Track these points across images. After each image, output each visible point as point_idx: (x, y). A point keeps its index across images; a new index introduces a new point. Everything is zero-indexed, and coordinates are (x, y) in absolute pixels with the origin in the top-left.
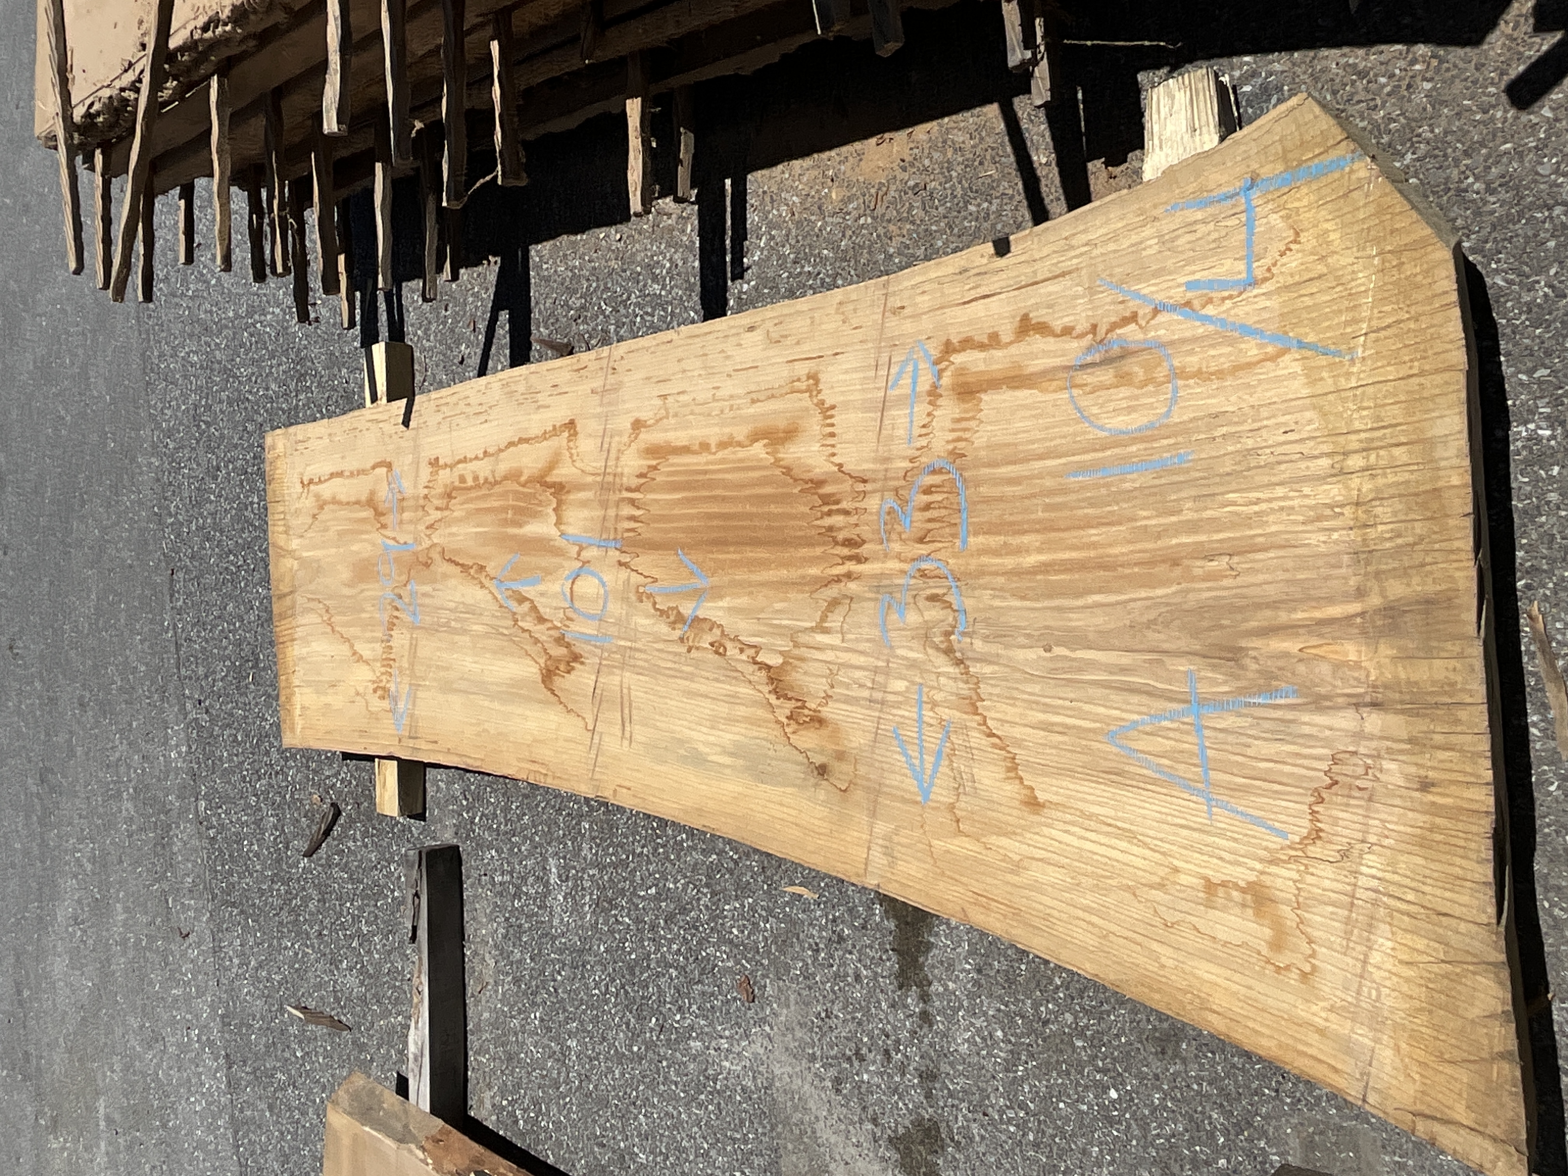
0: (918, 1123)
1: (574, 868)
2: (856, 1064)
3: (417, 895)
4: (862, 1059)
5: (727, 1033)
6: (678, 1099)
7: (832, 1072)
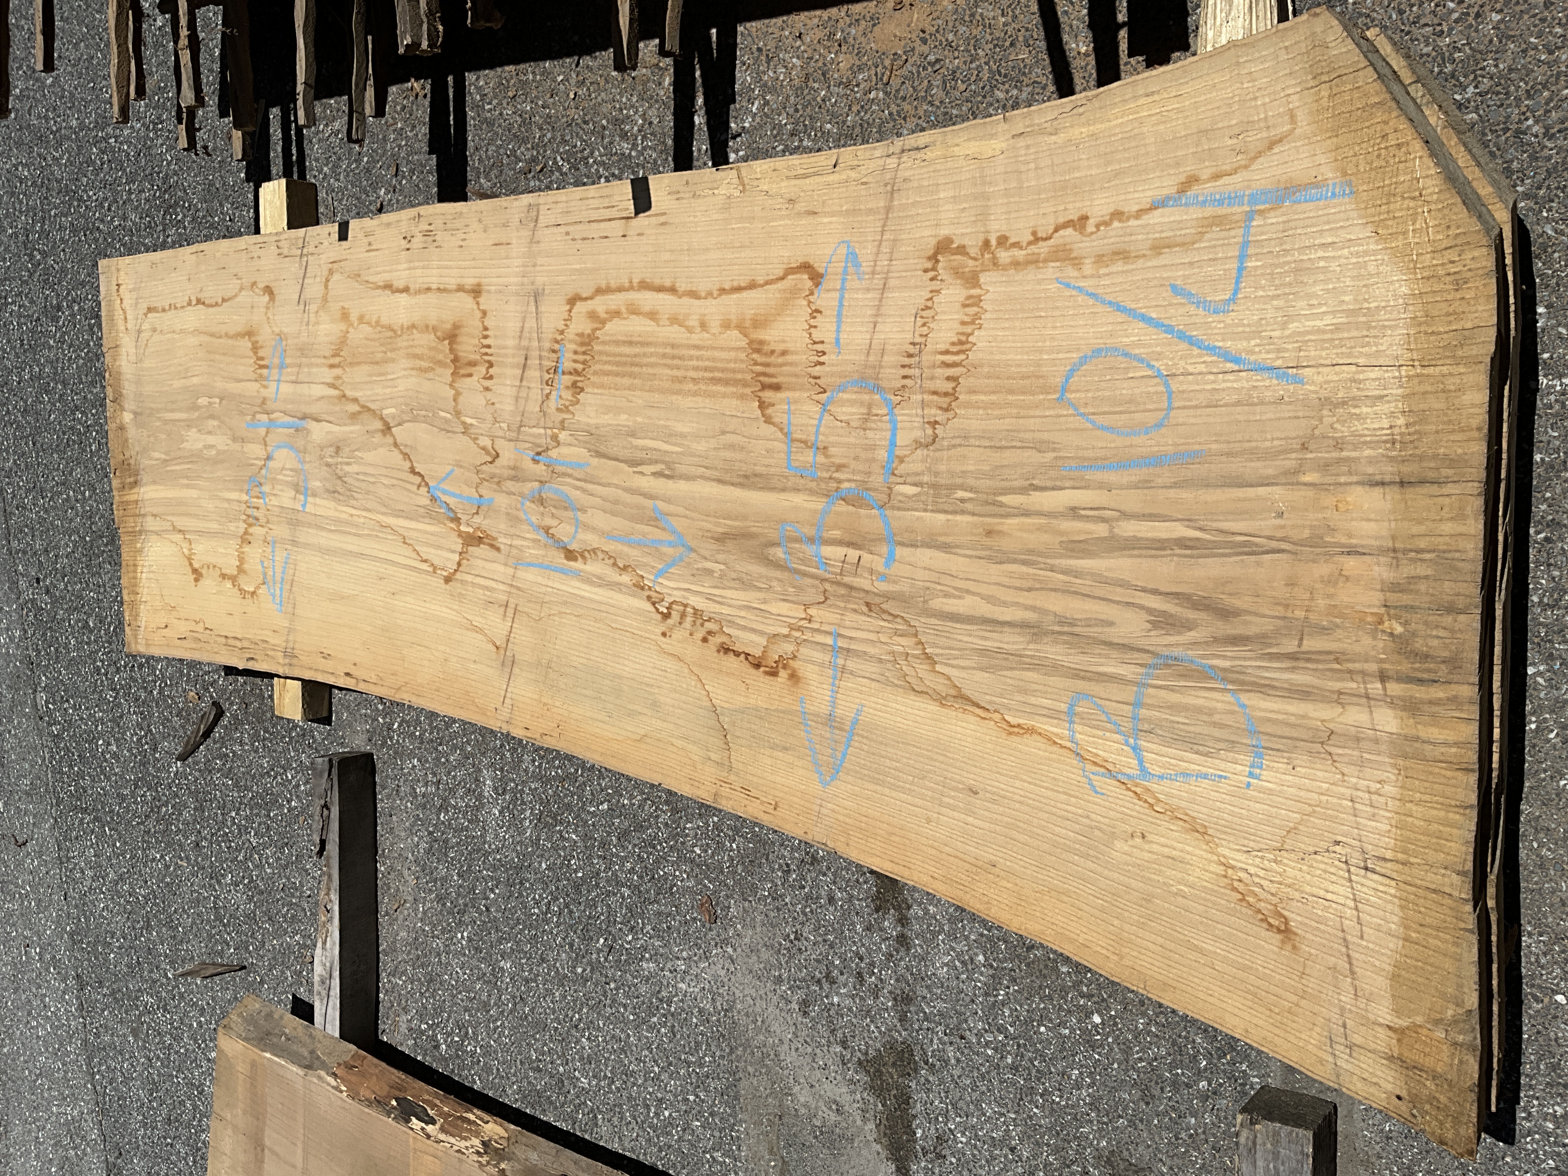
0: (891, 1046)
1: (513, 780)
2: (826, 986)
3: (326, 806)
4: (833, 982)
5: (685, 954)
6: (626, 1022)
7: (800, 994)
